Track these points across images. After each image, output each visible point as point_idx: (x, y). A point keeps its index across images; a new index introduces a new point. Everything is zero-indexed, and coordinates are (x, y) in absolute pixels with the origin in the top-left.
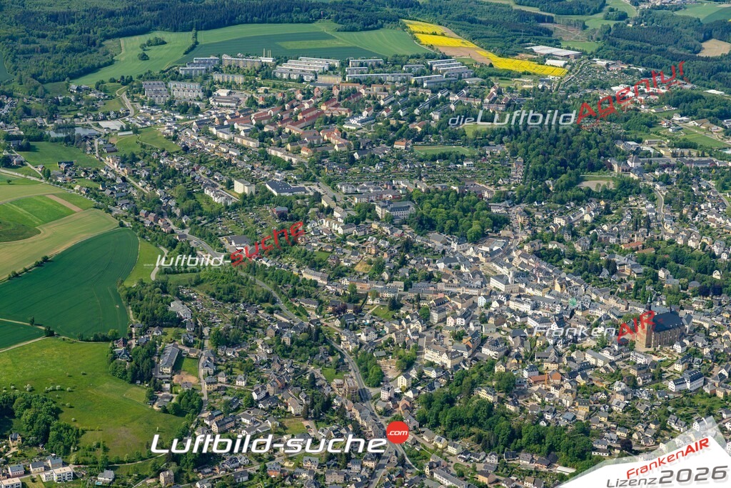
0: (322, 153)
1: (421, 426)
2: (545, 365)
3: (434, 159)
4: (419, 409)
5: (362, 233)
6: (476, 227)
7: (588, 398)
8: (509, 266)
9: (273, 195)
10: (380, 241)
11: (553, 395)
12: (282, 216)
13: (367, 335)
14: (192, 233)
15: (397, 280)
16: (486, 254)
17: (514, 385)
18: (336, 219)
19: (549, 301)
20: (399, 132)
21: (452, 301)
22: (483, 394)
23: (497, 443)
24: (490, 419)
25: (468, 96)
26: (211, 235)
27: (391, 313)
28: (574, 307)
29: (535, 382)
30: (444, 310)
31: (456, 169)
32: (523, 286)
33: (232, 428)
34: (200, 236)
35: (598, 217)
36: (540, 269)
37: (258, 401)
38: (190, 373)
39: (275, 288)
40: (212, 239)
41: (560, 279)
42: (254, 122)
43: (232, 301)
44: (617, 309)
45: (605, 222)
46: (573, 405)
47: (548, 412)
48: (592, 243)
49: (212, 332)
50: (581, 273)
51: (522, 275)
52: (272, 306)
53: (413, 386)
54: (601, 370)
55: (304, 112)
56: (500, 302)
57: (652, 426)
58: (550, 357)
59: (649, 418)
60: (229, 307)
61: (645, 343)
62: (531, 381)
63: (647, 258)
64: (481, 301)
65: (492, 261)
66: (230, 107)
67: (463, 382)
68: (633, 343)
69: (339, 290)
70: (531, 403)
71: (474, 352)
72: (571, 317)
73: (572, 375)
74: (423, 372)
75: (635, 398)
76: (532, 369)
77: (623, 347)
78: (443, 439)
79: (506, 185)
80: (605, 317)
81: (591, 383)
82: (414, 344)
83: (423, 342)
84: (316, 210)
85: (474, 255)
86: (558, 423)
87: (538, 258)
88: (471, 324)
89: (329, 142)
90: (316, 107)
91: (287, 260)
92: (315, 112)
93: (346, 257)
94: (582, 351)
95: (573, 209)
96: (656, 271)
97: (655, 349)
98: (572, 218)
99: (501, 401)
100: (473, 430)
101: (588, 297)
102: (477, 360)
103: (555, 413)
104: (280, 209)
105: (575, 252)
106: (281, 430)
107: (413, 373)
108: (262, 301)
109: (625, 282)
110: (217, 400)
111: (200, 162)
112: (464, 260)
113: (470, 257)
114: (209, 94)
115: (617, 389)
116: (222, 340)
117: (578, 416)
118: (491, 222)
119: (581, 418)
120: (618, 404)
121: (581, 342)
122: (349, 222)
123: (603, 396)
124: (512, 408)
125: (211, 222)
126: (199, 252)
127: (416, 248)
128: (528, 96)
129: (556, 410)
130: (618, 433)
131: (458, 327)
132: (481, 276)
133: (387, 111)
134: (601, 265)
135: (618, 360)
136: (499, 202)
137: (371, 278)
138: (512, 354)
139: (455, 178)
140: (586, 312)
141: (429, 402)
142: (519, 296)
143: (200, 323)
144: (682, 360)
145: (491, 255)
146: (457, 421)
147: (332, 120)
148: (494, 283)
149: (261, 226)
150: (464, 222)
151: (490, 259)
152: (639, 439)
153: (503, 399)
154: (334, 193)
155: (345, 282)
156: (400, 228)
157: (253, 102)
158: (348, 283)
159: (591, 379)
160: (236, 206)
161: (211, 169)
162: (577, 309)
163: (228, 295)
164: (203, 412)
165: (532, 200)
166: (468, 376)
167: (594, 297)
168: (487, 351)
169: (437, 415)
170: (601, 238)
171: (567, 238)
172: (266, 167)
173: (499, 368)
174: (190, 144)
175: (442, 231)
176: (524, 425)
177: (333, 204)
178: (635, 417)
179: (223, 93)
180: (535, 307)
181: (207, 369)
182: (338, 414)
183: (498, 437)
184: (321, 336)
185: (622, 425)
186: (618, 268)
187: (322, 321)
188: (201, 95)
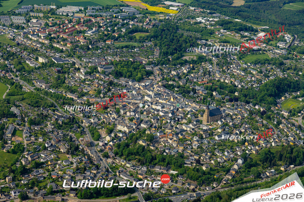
0: (76, 46)
1: (115, 156)
2: (166, 130)
3: (123, 48)
4: (115, 149)
5: (92, 78)
6: (139, 75)
7: (183, 143)
8: (152, 91)
9: (55, 63)
10: (100, 81)
11: (169, 142)
12: (59, 72)
13: (94, 120)
14: (21, 79)
15: (106, 97)
16: (143, 86)
17: (153, 139)
18: (81, 72)
19: (168, 105)
20: (108, 37)
21: (129, 106)
22: (141, 142)
23: (146, 162)
24: (144, 152)
25: (137, 22)
26: (29, 80)
27: (104, 111)
28: (178, 107)
29: (162, 137)
30: (126, 109)
31: (132, 52)
32: (158, 99)
33: (37, 158)
34: (24, 80)
35: (189, 71)
36: (165, 92)
37: (48, 147)
38: (19, 136)
39: (56, 101)
40: (29, 81)
41: (173, 96)
42: (47, 33)
43: (38, 107)
44: (196, 108)
45: (192, 73)
46: (177, 146)
47: (167, 149)
48: (187, 81)
49: (29, 120)
50: (182, 93)
51: (158, 95)
52: (54, 109)
53: (112, 140)
54: (188, 132)
55: (68, 29)
56: (149, 106)
57: (209, 154)
58: (168, 127)
59: (207, 151)
60: (36, 109)
61: (206, 121)
62: (161, 137)
63: (209, 87)
64: (141, 105)
65: (146, 89)
66: (37, 26)
67: (133, 138)
68: (202, 121)
69: (82, 102)
70: (160, 146)
71: (138, 126)
72: (177, 111)
73: (177, 134)
74: (117, 134)
75: (202, 143)
76: (161, 132)
77: (198, 123)
78: (125, 161)
79: (152, 58)
80: (191, 111)
81: (185, 137)
82: (113, 123)
83: (117, 122)
84: (73, 69)
85: (138, 87)
86: (171, 153)
87: (164, 88)
88: (137, 115)
89: (79, 41)
90: (73, 26)
91: (61, 90)
92: (73, 29)
93: (86, 88)
94: (181, 124)
95: (179, 68)
96: (212, 92)
97: (210, 123)
98: (179, 71)
99: (148, 145)
100: (137, 157)
101: (184, 103)
102: (139, 129)
103: (170, 149)
104: (58, 68)
105: (179, 85)
106: (57, 159)
107: (113, 135)
108: (50, 106)
109: (200, 97)
110: (30, 147)
111: (24, 49)
112: (134, 89)
113: (137, 87)
114: (28, 21)
115: (195, 139)
116: (33, 123)
117: (179, 150)
118: (146, 73)
119: (180, 151)
120: (195, 145)
121: (181, 121)
122: (87, 74)
123: (189, 142)
124: (152, 148)
125: (29, 74)
126: (24, 87)
127: (115, 84)
128: (162, 22)
129: (170, 148)
130: (195, 157)
131: (131, 116)
132: (141, 95)
133: (103, 28)
134: (190, 90)
135: (196, 128)
136: (149, 65)
137: (96, 97)
138: (153, 126)
139: (131, 55)
140: (183, 109)
141: (119, 146)
142: (156, 103)
143: (24, 116)
144: (221, 127)
145: (145, 87)
146: (130, 154)
147: (80, 32)
148: (146, 98)
149: (50, 76)
150: (134, 73)
151: (145, 88)
152: (203, 159)
153: (149, 144)
154: (81, 62)
155: (85, 98)
156: (108, 76)
157: (47, 24)
158: (86, 99)
159: (184, 136)
160: (39, 68)
161: (29, 52)
162: (180, 108)
163: (36, 104)
164: (25, 152)
165: (162, 64)
166: (135, 135)
167: (187, 103)
168: (142, 125)
169: (122, 151)
170: (190, 80)
171: (177, 79)
172: (52, 51)
173: (148, 132)
174: (20, 42)
175: (125, 77)
176: (157, 155)
177: (80, 67)
178: (202, 150)
179: (34, 21)
180: (163, 107)
181: (26, 134)
182: (81, 152)
183: (147, 159)
184: (75, 120)
185: (196, 154)
186: (197, 91)
187: (75, 114)
188: (25, 21)
